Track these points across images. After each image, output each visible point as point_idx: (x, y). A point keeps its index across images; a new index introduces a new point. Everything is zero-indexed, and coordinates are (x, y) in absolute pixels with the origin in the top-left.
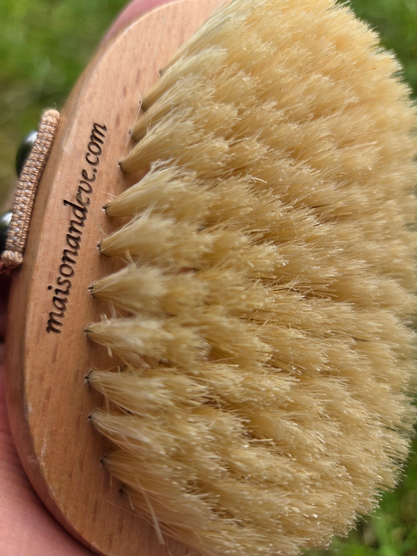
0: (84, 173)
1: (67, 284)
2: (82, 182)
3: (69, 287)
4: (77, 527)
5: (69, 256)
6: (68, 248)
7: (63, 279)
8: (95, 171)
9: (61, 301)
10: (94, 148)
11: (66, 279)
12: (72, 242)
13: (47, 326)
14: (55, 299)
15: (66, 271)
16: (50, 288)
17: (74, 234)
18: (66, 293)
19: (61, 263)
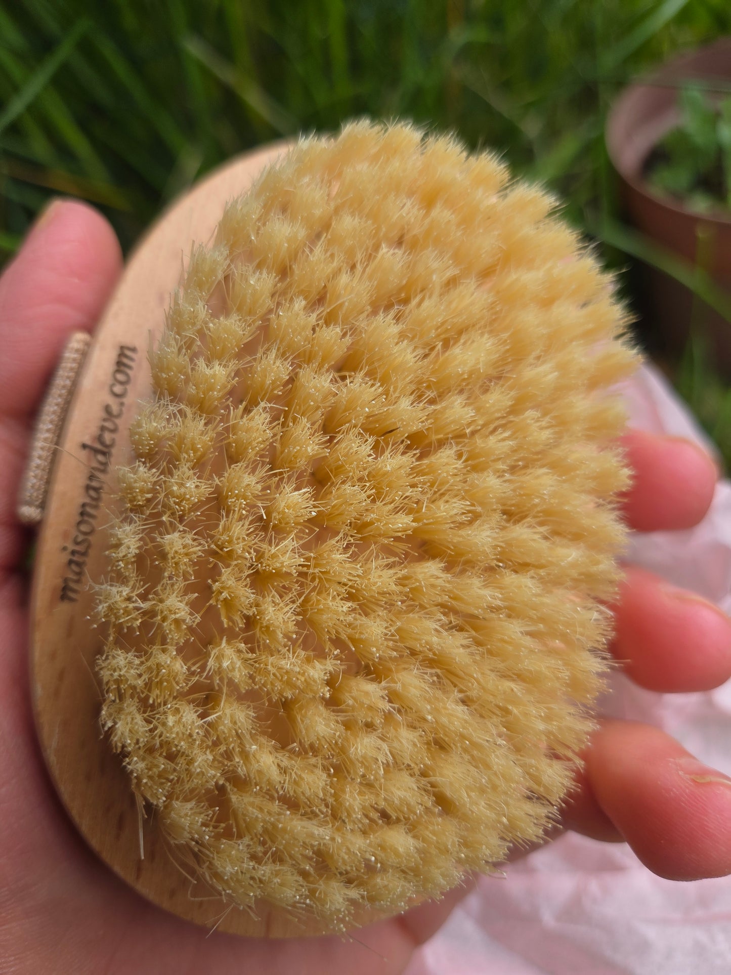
0: (107, 409)
1: (86, 545)
2: (105, 420)
3: (89, 547)
4: (94, 842)
5: (88, 509)
6: (87, 500)
7: (81, 538)
8: (122, 404)
9: (78, 564)
10: (120, 377)
11: (86, 537)
12: (92, 493)
13: (62, 593)
14: (70, 562)
15: (84, 528)
16: (65, 549)
17: (94, 484)
18: (84, 554)
19: (78, 518)
